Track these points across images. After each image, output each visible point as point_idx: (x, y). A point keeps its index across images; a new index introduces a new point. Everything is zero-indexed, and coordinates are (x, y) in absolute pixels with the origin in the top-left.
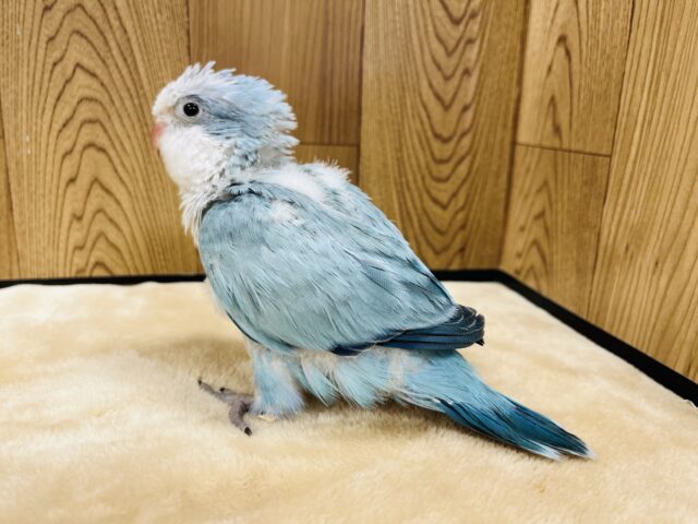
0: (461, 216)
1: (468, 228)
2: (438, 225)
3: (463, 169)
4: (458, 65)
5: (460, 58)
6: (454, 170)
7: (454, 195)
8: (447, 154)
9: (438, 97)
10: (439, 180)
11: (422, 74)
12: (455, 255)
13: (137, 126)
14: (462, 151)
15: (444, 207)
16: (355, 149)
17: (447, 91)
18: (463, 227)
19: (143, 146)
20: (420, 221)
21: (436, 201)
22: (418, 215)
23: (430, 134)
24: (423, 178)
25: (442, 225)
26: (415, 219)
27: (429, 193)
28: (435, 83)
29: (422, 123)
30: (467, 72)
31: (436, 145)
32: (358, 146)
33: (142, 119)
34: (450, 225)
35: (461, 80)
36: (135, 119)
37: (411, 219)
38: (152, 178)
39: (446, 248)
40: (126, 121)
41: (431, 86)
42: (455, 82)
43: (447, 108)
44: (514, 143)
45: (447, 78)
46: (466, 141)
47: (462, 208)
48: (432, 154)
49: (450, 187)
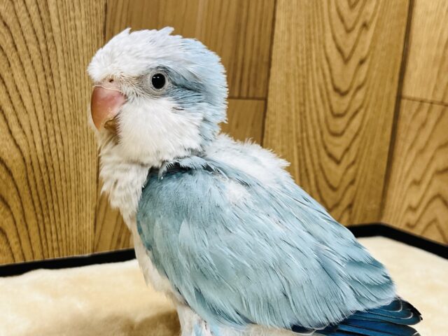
0: (351, 171)
1: (356, 183)
2: (332, 182)
3: (356, 123)
4: (358, 17)
5: (360, 12)
6: (348, 124)
7: (347, 150)
8: (343, 108)
9: (340, 50)
10: (335, 135)
11: (328, 27)
12: (343, 212)
13: (41, 77)
14: (356, 106)
15: (338, 162)
16: (263, 102)
17: (348, 43)
18: (352, 183)
19: (46, 101)
20: (316, 177)
21: (330, 156)
22: (315, 172)
23: (330, 87)
24: (322, 133)
25: (335, 181)
26: (312, 176)
27: (325, 148)
28: (337, 35)
29: (324, 75)
30: (365, 26)
31: (335, 98)
32: (266, 100)
33: (47, 67)
34: (342, 180)
35: (360, 34)
36: (39, 67)
37: (308, 175)
38: (52, 140)
39: (336, 205)
40: (28, 68)
41: (334, 38)
42: (354, 34)
43: (346, 61)
44: (399, 97)
45: (348, 31)
46: (360, 95)
47: (353, 163)
48: (331, 107)
49: (343, 141)
